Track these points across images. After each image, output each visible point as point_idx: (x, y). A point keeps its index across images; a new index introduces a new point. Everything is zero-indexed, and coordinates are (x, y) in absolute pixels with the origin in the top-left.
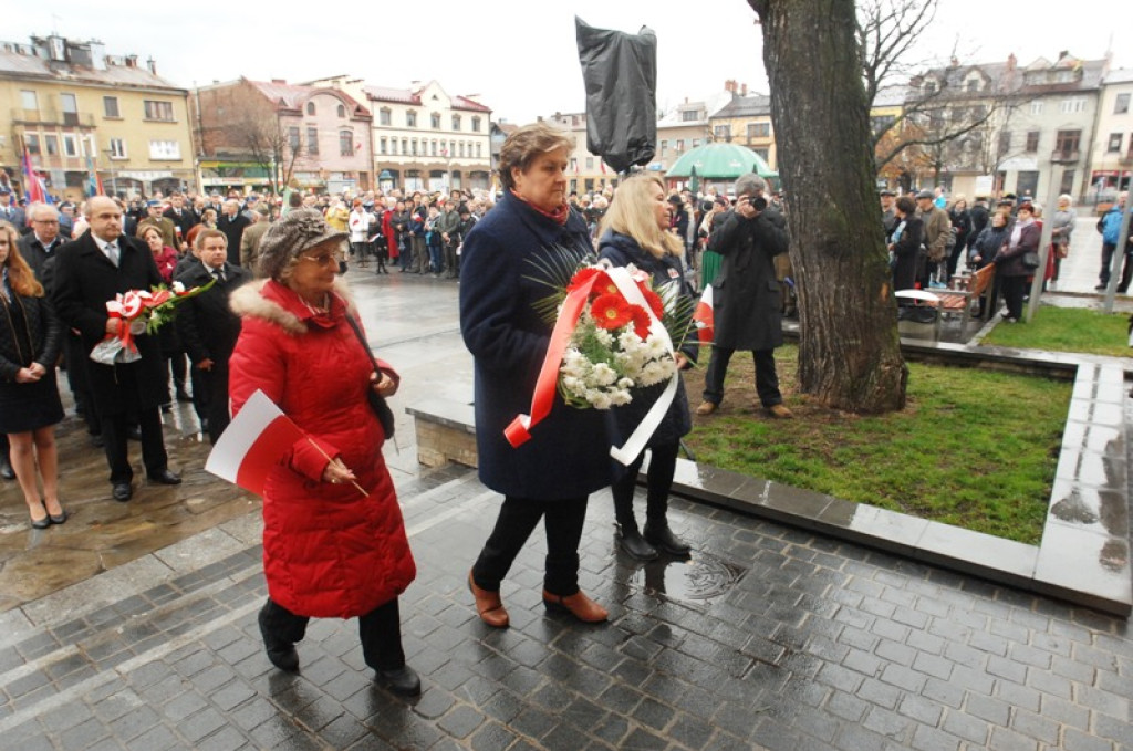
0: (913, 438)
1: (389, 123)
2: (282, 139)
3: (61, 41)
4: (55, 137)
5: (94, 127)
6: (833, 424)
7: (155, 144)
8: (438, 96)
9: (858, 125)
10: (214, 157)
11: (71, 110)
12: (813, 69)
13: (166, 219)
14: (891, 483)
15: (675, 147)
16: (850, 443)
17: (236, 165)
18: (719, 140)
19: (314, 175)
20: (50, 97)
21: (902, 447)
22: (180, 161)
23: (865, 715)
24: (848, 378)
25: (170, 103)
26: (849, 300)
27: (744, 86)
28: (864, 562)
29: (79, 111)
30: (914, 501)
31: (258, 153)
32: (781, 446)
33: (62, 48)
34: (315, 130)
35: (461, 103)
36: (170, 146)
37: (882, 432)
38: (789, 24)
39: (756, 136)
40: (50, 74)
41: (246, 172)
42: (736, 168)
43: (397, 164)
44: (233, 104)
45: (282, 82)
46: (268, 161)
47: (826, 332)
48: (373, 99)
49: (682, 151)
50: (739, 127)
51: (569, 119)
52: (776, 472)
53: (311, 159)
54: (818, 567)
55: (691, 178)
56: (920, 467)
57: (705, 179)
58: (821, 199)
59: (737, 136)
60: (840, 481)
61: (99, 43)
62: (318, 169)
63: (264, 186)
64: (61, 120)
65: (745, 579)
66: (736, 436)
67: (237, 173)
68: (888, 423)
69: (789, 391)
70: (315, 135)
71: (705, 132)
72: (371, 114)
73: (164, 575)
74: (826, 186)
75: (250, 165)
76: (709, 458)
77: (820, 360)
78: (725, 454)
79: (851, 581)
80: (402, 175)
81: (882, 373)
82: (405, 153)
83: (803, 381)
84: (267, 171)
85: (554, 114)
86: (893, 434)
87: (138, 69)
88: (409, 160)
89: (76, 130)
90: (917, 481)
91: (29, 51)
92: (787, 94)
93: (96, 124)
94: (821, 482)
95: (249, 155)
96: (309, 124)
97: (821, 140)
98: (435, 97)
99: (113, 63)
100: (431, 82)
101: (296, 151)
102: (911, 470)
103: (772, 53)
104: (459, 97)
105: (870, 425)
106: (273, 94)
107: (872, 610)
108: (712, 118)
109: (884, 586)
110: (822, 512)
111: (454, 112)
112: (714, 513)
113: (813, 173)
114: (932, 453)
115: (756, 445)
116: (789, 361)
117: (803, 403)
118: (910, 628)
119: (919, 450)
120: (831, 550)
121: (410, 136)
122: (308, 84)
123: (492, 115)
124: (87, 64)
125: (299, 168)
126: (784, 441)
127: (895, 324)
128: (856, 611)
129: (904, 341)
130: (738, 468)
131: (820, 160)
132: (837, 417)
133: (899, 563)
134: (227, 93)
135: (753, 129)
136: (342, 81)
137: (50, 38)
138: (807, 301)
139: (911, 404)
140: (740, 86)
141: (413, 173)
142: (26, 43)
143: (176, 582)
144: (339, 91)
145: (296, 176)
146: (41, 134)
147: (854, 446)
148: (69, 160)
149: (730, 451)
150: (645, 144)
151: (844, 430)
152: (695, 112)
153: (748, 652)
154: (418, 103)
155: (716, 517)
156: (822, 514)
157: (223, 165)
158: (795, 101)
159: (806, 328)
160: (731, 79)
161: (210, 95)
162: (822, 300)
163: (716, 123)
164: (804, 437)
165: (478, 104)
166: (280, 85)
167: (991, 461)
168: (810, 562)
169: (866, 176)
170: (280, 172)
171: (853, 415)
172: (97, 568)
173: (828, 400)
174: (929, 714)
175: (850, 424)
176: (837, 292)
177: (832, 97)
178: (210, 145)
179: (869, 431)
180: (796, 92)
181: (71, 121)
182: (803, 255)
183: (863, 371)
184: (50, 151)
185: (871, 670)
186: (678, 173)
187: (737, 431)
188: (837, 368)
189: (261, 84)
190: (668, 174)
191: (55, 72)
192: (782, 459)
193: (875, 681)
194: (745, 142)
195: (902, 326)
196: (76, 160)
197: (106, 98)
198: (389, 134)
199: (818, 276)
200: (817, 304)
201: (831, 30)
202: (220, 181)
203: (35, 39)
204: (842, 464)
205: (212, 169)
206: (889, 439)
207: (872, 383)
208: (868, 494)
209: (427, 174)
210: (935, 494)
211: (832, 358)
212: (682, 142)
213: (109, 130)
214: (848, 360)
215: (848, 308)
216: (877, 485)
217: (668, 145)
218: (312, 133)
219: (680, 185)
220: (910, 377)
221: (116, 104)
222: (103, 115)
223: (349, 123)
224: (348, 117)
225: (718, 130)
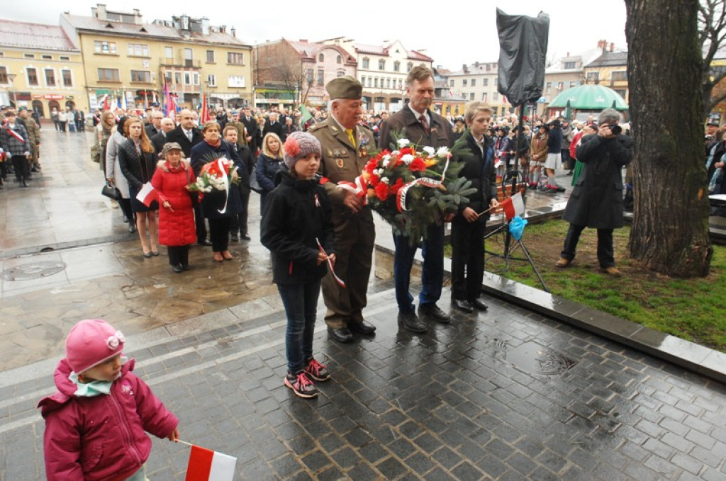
0: (711, 296)
1: (368, 67)
2: (303, 76)
3: (187, 19)
4: (180, 73)
5: (200, 68)
6: (650, 281)
7: (232, 78)
8: (400, 50)
9: (692, 77)
10: (263, 86)
11: (189, 58)
12: (662, 38)
13: (240, 123)
14: (689, 324)
15: (557, 87)
16: (662, 294)
17: (275, 91)
18: (589, 83)
19: (320, 99)
20: (179, 51)
21: (701, 302)
22: (244, 88)
23: (646, 458)
24: (666, 251)
25: (242, 54)
26: (672, 198)
27: (612, 44)
28: (660, 369)
29: (193, 59)
30: (705, 337)
31: (288, 85)
32: (610, 291)
33: (188, 22)
34: (323, 71)
35: (414, 55)
36: (239, 79)
37: (687, 290)
38: (647, 6)
39: (618, 80)
40: (181, 37)
41: (280, 96)
42: (600, 103)
43: (370, 93)
44: (276, 54)
45: (306, 41)
46: (294, 89)
47: (652, 219)
48: (359, 52)
49: (562, 90)
50: (605, 73)
51: (484, 67)
52: (604, 306)
53: (319, 89)
54: (626, 368)
55: (566, 109)
56: (713, 316)
57: (577, 110)
58: (658, 129)
59: (604, 80)
60: (651, 318)
61: (207, 19)
62: (322, 95)
63: (291, 105)
64: (184, 64)
65: (574, 368)
66: (578, 281)
67: (276, 96)
68: (693, 285)
69: (621, 256)
70: (322, 74)
71: (579, 77)
72: (357, 61)
73: (234, 320)
74: (663, 120)
75: (283, 91)
76: (559, 292)
77: (646, 237)
78: (570, 291)
79: (649, 379)
80: (373, 100)
81: (691, 250)
82: (376, 86)
83: (631, 250)
84: (293, 96)
85: (474, 63)
86: (695, 292)
87: (226, 34)
88: (378, 91)
89: (191, 69)
90: (709, 324)
91: (171, 25)
92: (640, 56)
93: (202, 66)
94: (636, 316)
95: (283, 86)
96: (319, 67)
97: (663, 87)
98: (397, 51)
99: (213, 31)
100: (396, 42)
101: (310, 83)
102: (705, 317)
103: (632, 27)
104: (413, 51)
105: (678, 284)
106: (299, 49)
107: (661, 399)
108: (586, 67)
109: (672, 386)
110: (633, 334)
111: (409, 61)
112: (558, 326)
113: (654, 110)
114: (724, 308)
115: (593, 288)
116: (623, 237)
117: (630, 265)
118: (687, 414)
119: (714, 305)
120: (638, 359)
121: (380, 76)
122: (321, 43)
123: (433, 63)
124: (199, 32)
125: (311, 94)
126: (613, 288)
127: (707, 218)
128: (649, 398)
129: (712, 230)
130: (578, 301)
131: (660, 101)
132: (654, 276)
133: (685, 374)
134: (273, 48)
135: (616, 75)
136: (341, 40)
137: (182, 17)
138: (640, 198)
139: (713, 274)
140: (609, 44)
141: (380, 99)
142: (170, 20)
143: (241, 324)
144: (339, 47)
145: (309, 99)
146: (173, 71)
147: (664, 297)
148: (186, 86)
149: (573, 289)
150: (535, 88)
151: (658, 286)
152: (574, 62)
153: (572, 409)
154: (386, 55)
155: (559, 328)
156: (634, 334)
157: (268, 91)
158: (646, 61)
159: (638, 214)
160: (603, 39)
161: (264, 49)
162: (652, 196)
163: (589, 71)
164: (627, 287)
165: (425, 56)
166: (304, 43)
168: (621, 364)
169: (695, 113)
170: (300, 96)
171: (667, 276)
172: (200, 312)
173: (649, 265)
174: (693, 467)
175: (664, 283)
176: (663, 192)
177: (675, 57)
178: (261, 79)
179: (677, 288)
180: (647, 54)
181: (189, 65)
182: (640, 166)
183: (678, 247)
184: (177, 82)
185: (655, 434)
186: (557, 105)
187: (580, 278)
188: (658, 244)
189: (293, 42)
190: (550, 105)
191: (183, 36)
192: (610, 299)
193: (656, 441)
194: (609, 84)
195: (711, 220)
196: (190, 87)
197: (208, 51)
198: (367, 75)
199: (650, 181)
200: (648, 200)
201: (679, 11)
202: (265, 101)
203: (174, 18)
204: (653, 307)
205: (262, 93)
206: (692, 295)
207: (684, 255)
208: (669, 328)
209: (388, 100)
210: (722, 335)
211: (655, 237)
212: (563, 83)
213: (207, 70)
214: (667, 239)
215: (670, 204)
216: (678, 324)
217: (552, 85)
218: (321, 72)
219: (557, 113)
220: (715, 255)
221: (213, 54)
222: (206, 61)
223: (343, 67)
224: (343, 63)
225: (590, 75)
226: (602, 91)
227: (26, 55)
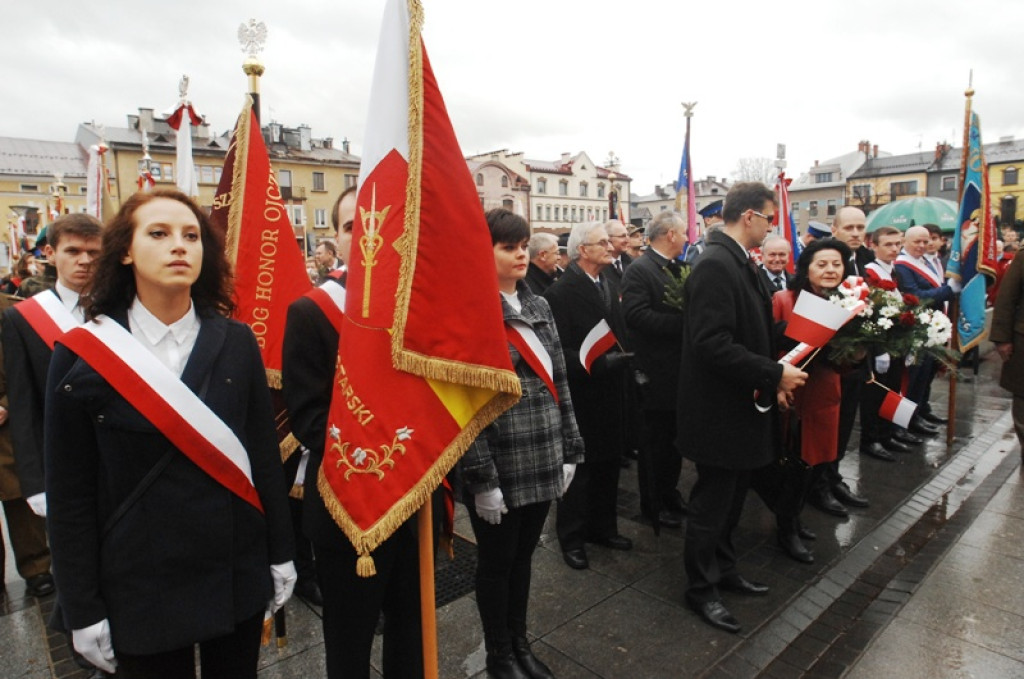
1: (545, 192)
3: (278, 127)
5: (305, 199)
8: (587, 166)
11: (288, 185)
15: (808, 209)
27: (876, 147)
29: (293, 185)
33: (279, 133)
34: (483, 198)
48: (531, 170)
61: (308, 128)
70: (483, 203)
72: (529, 183)
82: (557, 219)
87: (335, 149)
88: (560, 225)
89: (291, 202)
93: (306, 197)
98: (583, 168)
99: (315, 146)
100: (580, 154)
108: (849, 179)
111: (599, 181)
121: (562, 203)
136: (502, 155)
140: (872, 147)
144: (501, 164)
154: (569, 173)
160: (865, 139)
165: (620, 174)
181: (287, 195)
191: (275, 152)
197: (315, 174)
198: (544, 202)
212: (815, 203)
213: (315, 202)
217: (800, 206)
221: (323, 179)
222: (312, 188)
223: (510, 192)
224: (510, 187)
225: (857, 189)
226: (948, 207)
227: (24, 187)
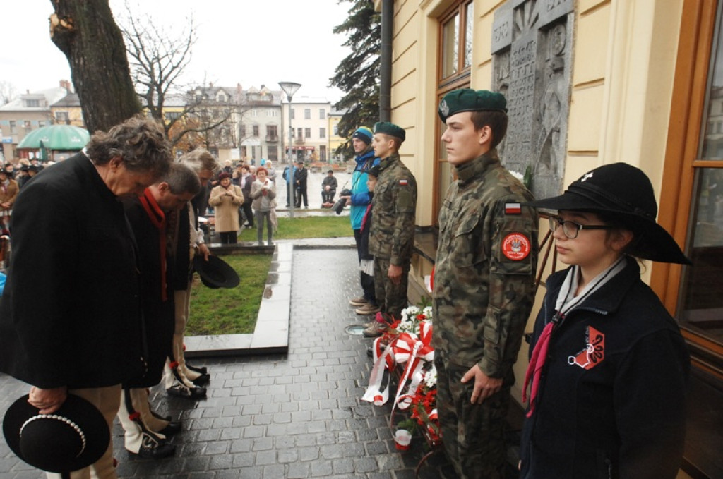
38: (86, 63)
71: (48, 116)
103: (78, 80)
108: (52, 106)
114: (208, 303)
167: (238, 300)
180: (98, 105)
201: (114, 70)
225: (59, 115)
226: (77, 132)
